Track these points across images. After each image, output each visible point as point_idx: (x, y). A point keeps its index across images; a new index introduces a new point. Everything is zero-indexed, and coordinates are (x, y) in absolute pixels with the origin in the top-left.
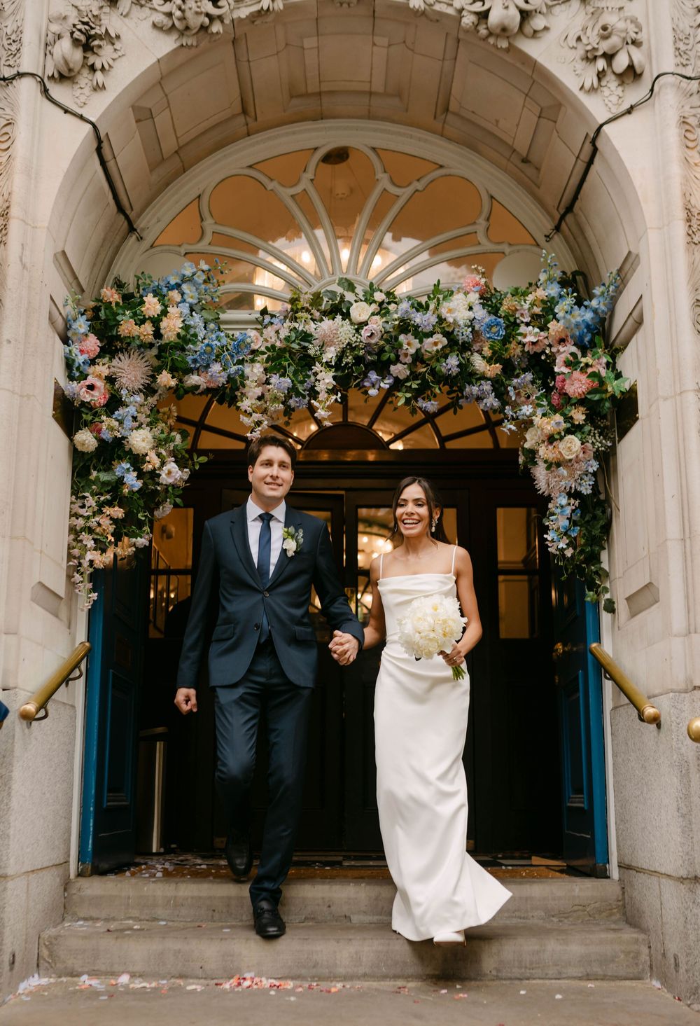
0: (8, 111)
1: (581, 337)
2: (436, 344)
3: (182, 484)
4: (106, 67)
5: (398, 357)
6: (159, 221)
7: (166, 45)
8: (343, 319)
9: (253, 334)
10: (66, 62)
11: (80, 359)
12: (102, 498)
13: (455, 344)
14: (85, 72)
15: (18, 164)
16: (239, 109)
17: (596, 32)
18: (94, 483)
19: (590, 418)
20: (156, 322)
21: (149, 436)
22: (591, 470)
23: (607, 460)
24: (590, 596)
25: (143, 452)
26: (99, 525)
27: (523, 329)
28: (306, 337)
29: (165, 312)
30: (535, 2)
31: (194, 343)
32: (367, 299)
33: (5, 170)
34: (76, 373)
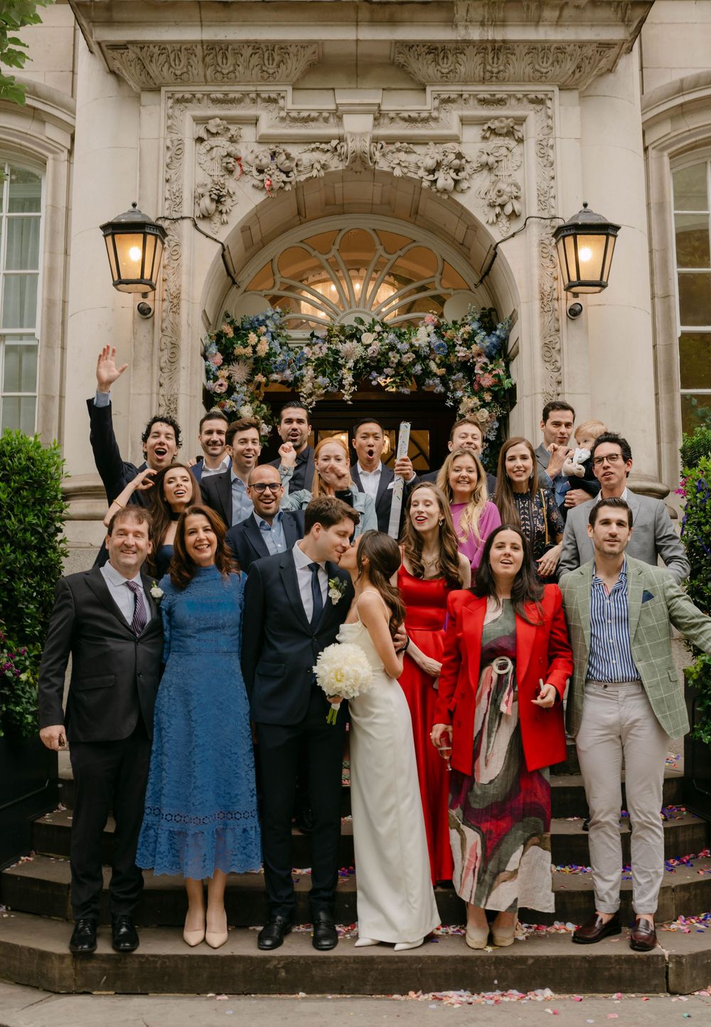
0: (176, 237)
1: (490, 353)
2: (409, 358)
4: (228, 211)
5: (388, 363)
6: (248, 276)
7: (260, 197)
8: (358, 342)
9: (306, 350)
10: (207, 210)
11: (213, 368)
13: (420, 357)
14: (217, 214)
15: (184, 269)
16: (296, 214)
17: (495, 193)
19: (495, 397)
20: (254, 347)
21: (251, 408)
22: (495, 427)
23: (504, 422)
27: (458, 348)
28: (337, 352)
29: (259, 341)
30: (462, 175)
31: (275, 357)
32: (370, 330)
33: (177, 271)
34: (212, 377)
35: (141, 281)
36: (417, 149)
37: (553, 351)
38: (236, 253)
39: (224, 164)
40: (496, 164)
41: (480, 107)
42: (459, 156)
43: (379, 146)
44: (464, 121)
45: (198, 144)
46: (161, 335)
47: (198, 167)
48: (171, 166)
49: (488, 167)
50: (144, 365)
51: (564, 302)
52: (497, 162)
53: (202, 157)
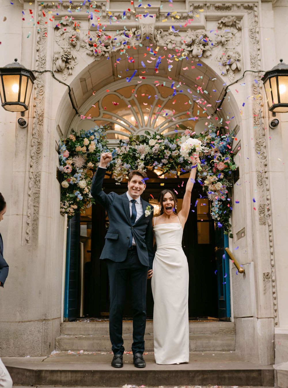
0: (42, 82)
1: (222, 150)
2: (176, 153)
4: (72, 68)
5: (164, 157)
6: (85, 110)
7: (91, 60)
8: (147, 145)
9: (117, 149)
10: (60, 67)
11: (64, 159)
12: (70, 202)
14: (66, 69)
15: (46, 100)
16: (112, 74)
17: (226, 57)
18: (68, 197)
19: (226, 175)
21: (85, 182)
22: (225, 193)
23: (230, 190)
24: (225, 233)
25: (83, 188)
26: (70, 211)
27: (204, 148)
28: (135, 150)
29: (90, 143)
30: (207, 47)
31: (99, 153)
32: (154, 138)
33: (42, 101)
34: (63, 163)
35: (18, 103)
36: (181, 34)
37: (262, 147)
38: (77, 93)
39: (70, 42)
40: (226, 42)
41: (216, 11)
42: (205, 36)
43: (159, 32)
44: (207, 19)
45: (56, 31)
46: (32, 138)
47: (55, 43)
48: (39, 43)
49: (221, 44)
50: (21, 155)
51: (267, 119)
52: (227, 41)
53: (58, 38)
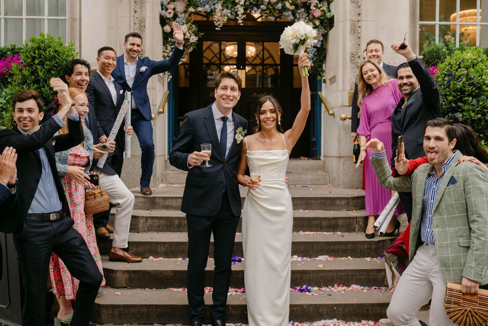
3: (196, 42)
5: (263, 2)
11: (165, 3)
12: (172, 47)
18: (170, 42)
19: (321, 23)
21: (186, 27)
22: (321, 40)
23: (325, 36)
24: (319, 77)
34: (164, 8)
